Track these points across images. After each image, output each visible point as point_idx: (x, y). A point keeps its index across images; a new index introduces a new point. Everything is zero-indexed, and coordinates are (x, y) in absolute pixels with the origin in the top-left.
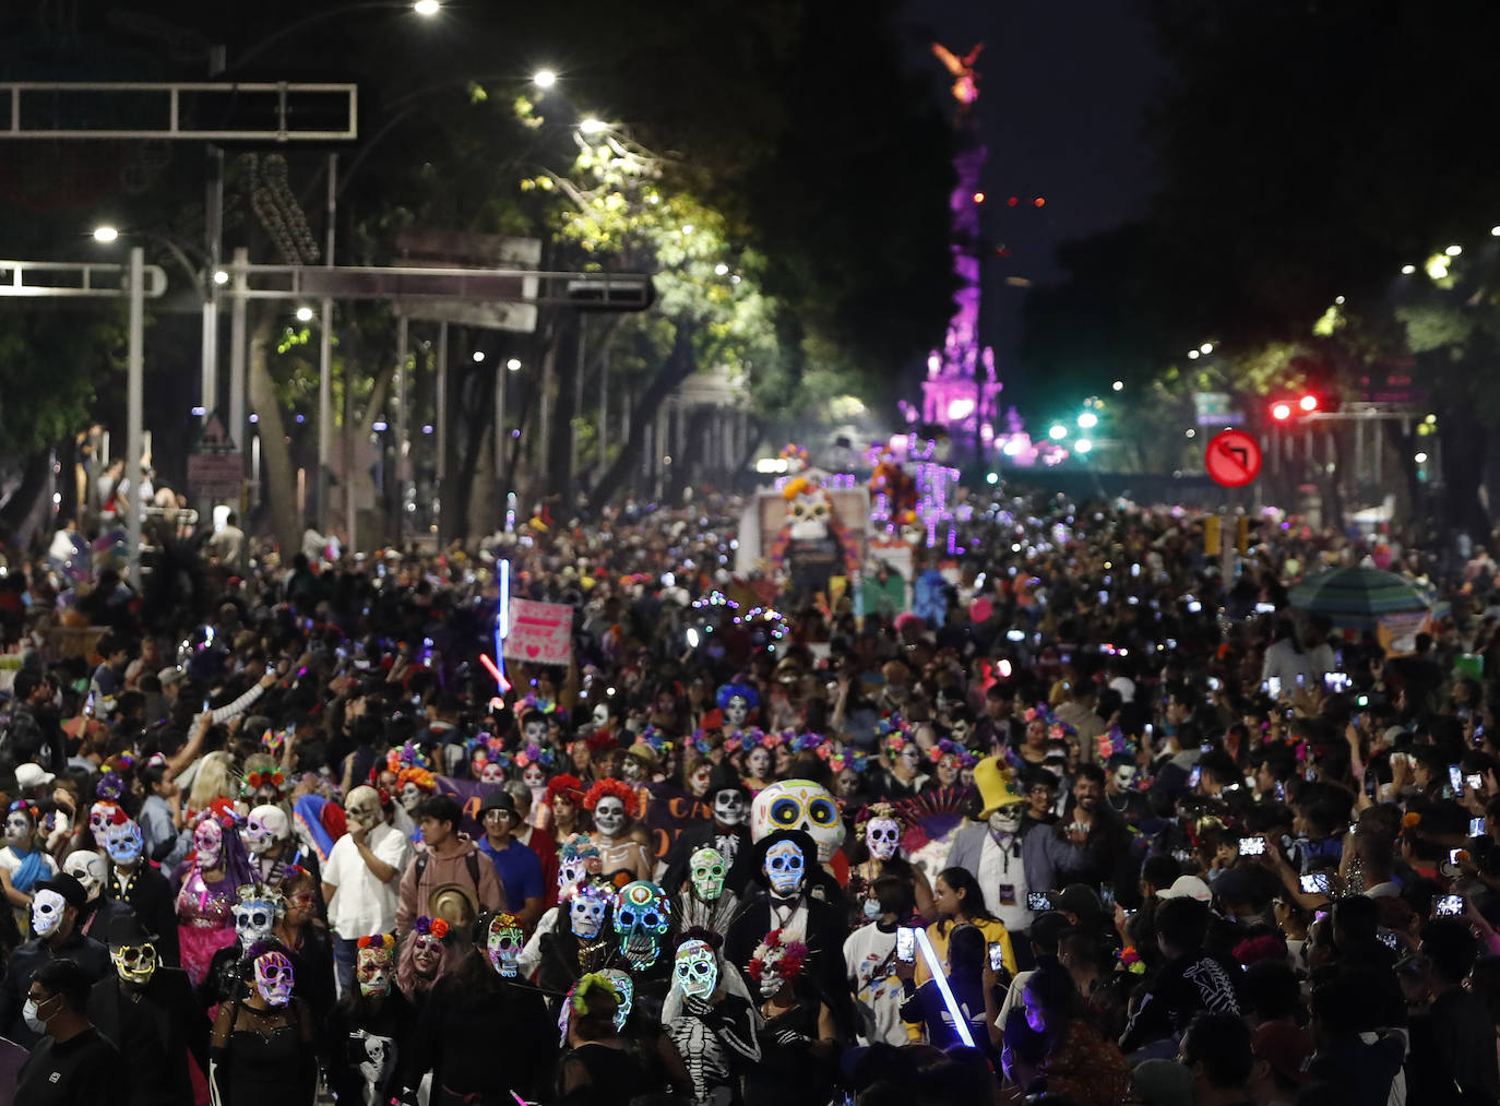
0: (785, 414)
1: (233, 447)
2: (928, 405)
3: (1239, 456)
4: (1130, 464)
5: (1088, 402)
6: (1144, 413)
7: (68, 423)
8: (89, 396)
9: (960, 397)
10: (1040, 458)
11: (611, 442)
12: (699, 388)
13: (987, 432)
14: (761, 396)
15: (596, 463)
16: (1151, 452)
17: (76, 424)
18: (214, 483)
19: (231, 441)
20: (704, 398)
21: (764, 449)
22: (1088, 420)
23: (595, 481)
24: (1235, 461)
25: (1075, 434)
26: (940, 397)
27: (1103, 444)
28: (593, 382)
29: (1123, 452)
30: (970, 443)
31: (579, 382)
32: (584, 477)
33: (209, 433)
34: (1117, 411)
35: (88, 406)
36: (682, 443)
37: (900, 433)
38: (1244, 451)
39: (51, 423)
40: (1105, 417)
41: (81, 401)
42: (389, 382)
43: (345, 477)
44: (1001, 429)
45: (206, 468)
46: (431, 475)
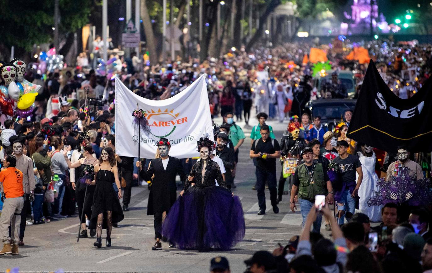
0: (310, 17)
1: (137, 31)
2: (354, 13)
4: (422, 31)
5: (407, 11)
6: (427, 14)
7: (82, 23)
8: (88, 14)
9: (364, 10)
10: (391, 30)
11: (253, 27)
12: (281, 10)
13: (374, 22)
14: (302, 12)
15: (248, 34)
17: (84, 23)
18: (131, 42)
19: (136, 29)
20: (283, 13)
21: (301, 29)
22: (408, 17)
23: (248, 40)
25: (403, 21)
26: (358, 11)
27: (413, 25)
28: (247, 8)
29: (420, 27)
30: (368, 26)
31: (243, 8)
32: (244, 39)
33: (129, 26)
34: (418, 14)
35: (88, 17)
36: (275, 28)
37: (344, 22)
39: (77, 23)
40: (414, 16)
41: (86, 15)
42: (184, 9)
43: (171, 40)
44: (378, 20)
45: (128, 38)
46: (197, 39)
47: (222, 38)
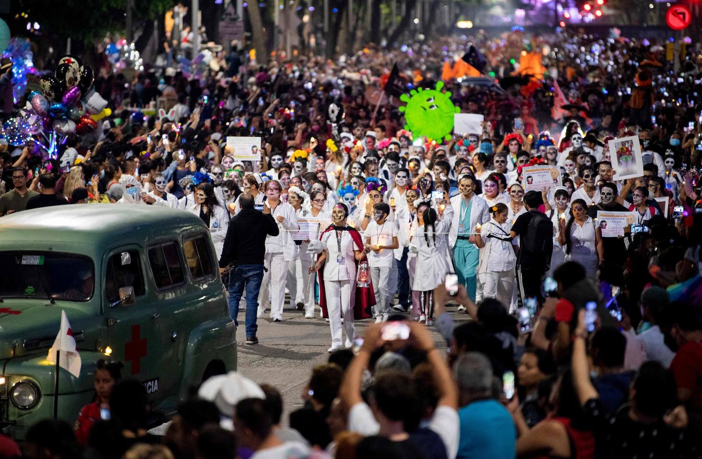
1: (239, 18)
3: (681, 16)
4: (623, 20)
7: (164, 6)
10: (582, 20)
11: (397, 15)
13: (560, 8)
15: (391, 24)
16: (633, 15)
17: (167, 7)
18: (231, 34)
19: (238, 15)
21: (462, 17)
23: (391, 32)
24: (679, 18)
29: (621, 16)
30: (552, 13)
32: (386, 31)
33: (228, 12)
36: (427, 15)
37: (520, 8)
38: (684, 14)
39: (156, 6)
43: (286, 31)
44: (566, 6)
45: (227, 27)
46: (322, 30)
47: (355, 28)
